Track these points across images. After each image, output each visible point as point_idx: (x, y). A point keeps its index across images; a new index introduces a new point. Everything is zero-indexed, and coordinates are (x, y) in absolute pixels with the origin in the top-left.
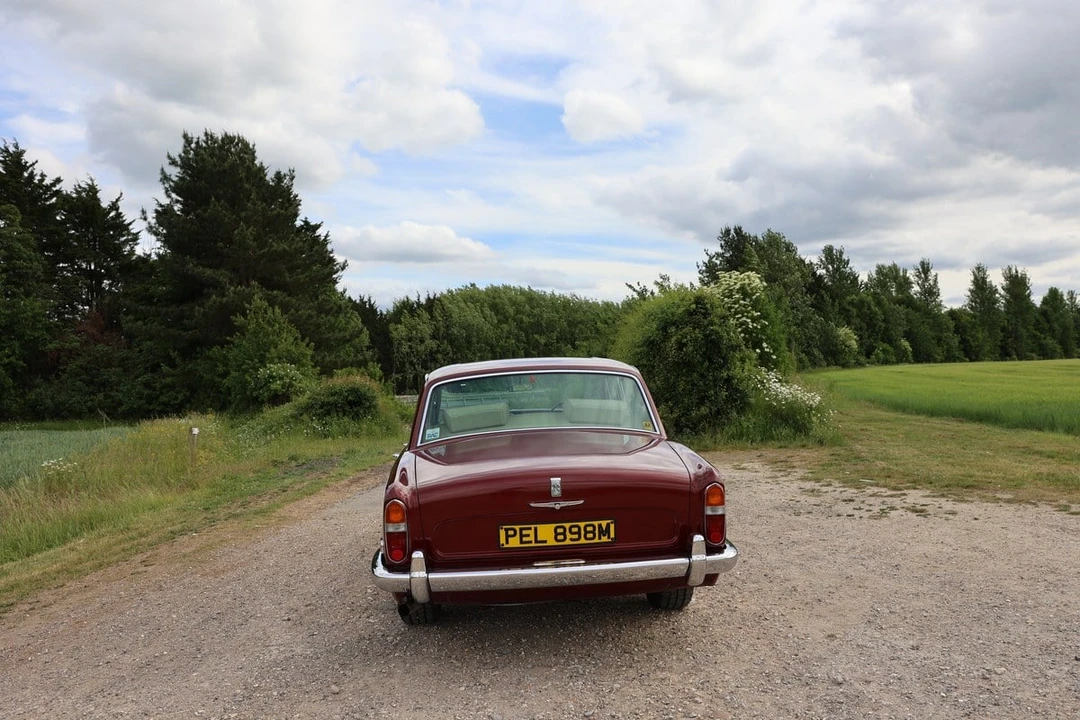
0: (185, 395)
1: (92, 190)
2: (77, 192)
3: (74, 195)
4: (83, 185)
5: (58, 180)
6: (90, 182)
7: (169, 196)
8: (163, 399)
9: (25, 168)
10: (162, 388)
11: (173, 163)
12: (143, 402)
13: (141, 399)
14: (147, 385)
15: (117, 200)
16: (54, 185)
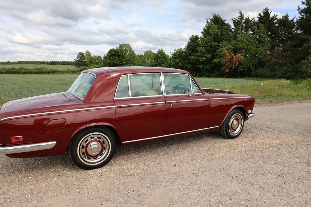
0: (294, 74)
1: (287, 16)
2: (283, 18)
3: (281, 19)
4: (285, 15)
5: (277, 16)
6: (286, 14)
7: (300, 14)
8: (288, 74)
9: (268, 14)
10: (288, 72)
11: (303, 3)
12: (283, 75)
13: (282, 74)
14: (285, 70)
15: (294, 18)
16: (275, 17)
